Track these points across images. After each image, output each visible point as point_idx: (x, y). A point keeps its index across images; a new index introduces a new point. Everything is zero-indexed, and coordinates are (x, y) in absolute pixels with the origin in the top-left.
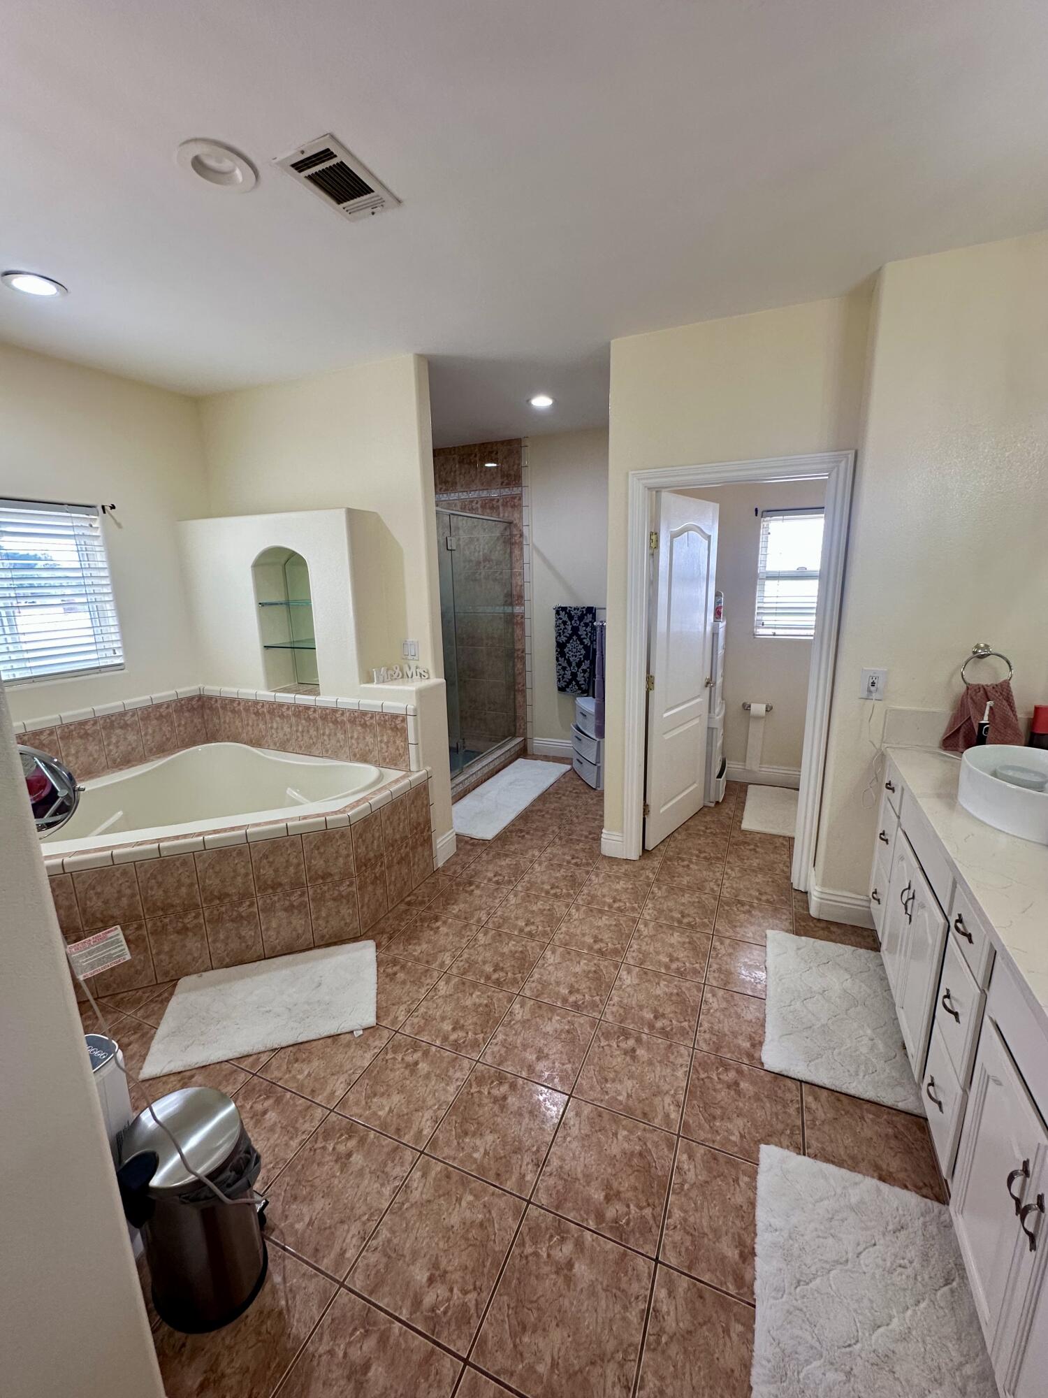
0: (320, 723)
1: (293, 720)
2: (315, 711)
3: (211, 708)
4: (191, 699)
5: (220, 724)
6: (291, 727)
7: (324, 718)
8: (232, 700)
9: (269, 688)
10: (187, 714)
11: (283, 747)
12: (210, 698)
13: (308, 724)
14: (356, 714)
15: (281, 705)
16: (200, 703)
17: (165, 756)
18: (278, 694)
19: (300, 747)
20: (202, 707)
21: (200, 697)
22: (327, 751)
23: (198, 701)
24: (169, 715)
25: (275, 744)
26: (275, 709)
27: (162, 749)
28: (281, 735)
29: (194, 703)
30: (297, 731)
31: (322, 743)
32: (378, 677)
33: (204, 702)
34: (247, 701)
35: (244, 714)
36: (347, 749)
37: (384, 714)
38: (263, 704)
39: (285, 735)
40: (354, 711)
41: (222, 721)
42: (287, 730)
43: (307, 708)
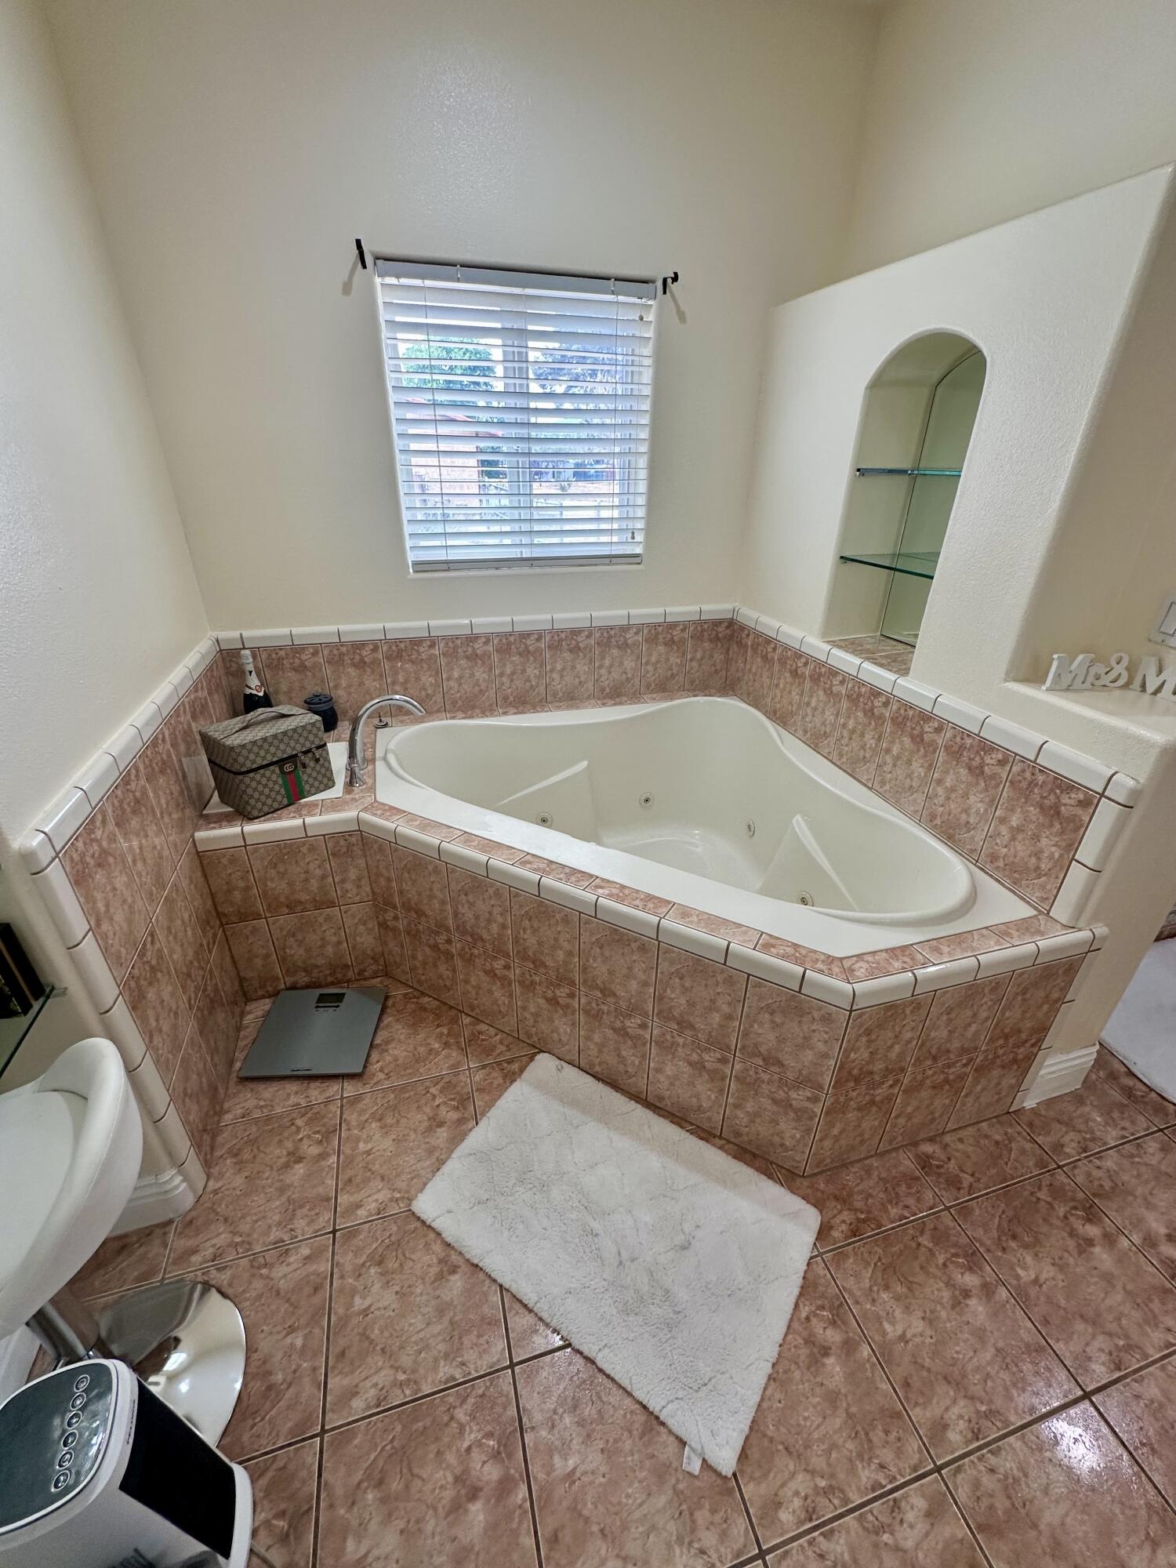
0: (888, 727)
1: (845, 704)
2: (886, 704)
3: (740, 644)
4: (717, 623)
5: (743, 670)
6: (837, 715)
7: (900, 722)
8: (768, 641)
9: (825, 634)
10: (707, 645)
11: (815, 741)
12: (742, 628)
13: (866, 721)
14: (968, 741)
15: (833, 672)
16: (728, 632)
17: (665, 699)
18: (835, 651)
19: (841, 755)
20: (731, 637)
21: (731, 623)
22: (883, 783)
23: (727, 627)
24: (683, 641)
25: (805, 732)
26: (823, 675)
27: (663, 688)
28: (818, 721)
29: (720, 629)
30: (844, 726)
31: (879, 766)
32: (1058, 675)
33: (734, 631)
34: (787, 648)
35: (777, 667)
36: (920, 798)
37: (1033, 767)
38: (808, 660)
39: (824, 724)
40: (965, 733)
41: (748, 667)
42: (829, 716)
43: (876, 693)
